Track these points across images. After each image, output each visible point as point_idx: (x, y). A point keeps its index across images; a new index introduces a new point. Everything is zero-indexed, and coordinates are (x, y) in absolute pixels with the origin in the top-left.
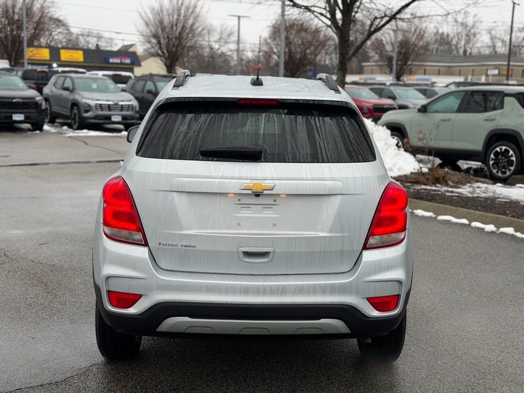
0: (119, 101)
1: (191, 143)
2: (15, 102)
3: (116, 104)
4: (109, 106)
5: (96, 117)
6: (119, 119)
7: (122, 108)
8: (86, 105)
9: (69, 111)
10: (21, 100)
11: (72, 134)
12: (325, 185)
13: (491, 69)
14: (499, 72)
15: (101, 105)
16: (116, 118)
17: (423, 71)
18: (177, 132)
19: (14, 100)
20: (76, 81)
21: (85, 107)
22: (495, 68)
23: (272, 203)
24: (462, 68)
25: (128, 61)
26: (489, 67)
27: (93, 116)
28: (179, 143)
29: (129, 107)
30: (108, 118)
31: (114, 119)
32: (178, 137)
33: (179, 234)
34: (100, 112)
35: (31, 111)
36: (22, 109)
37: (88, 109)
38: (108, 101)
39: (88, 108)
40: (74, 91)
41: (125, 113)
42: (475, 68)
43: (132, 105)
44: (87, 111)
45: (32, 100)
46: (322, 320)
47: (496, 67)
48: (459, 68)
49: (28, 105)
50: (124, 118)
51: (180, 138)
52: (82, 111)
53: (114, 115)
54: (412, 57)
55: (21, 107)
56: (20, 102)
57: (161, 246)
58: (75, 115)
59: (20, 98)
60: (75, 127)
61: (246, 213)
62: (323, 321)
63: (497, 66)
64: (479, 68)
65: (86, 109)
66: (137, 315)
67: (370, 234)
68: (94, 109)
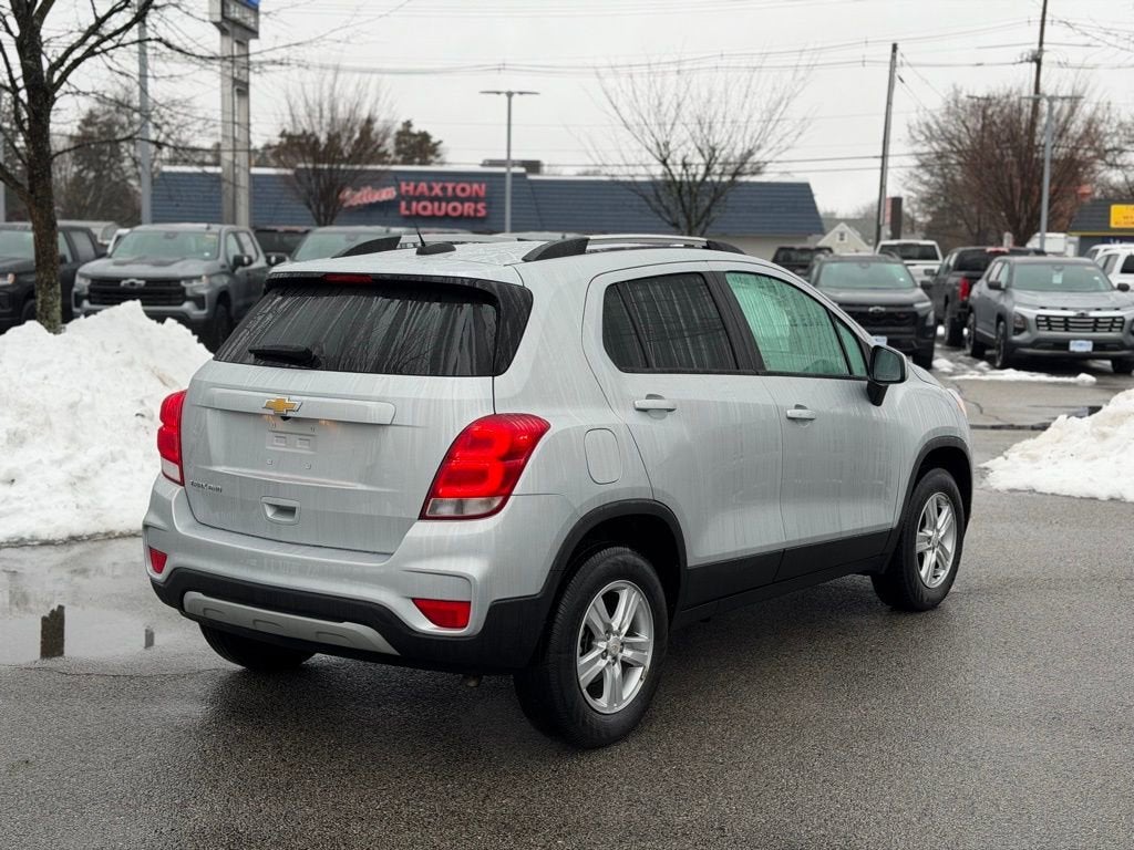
0: (1090, 309)
2: (873, 313)
3: (1083, 316)
4: (1066, 319)
5: (1037, 343)
6: (1086, 347)
7: (1096, 324)
8: (1019, 319)
9: (993, 330)
10: (883, 309)
12: (366, 408)
15: (1048, 317)
16: (1081, 345)
19: (871, 309)
21: (1015, 322)
23: (310, 432)
27: (1029, 341)
29: (1115, 323)
30: (1063, 345)
31: (1075, 347)
34: (1045, 333)
35: (902, 329)
36: (885, 325)
37: (1021, 326)
38: (1064, 309)
39: (1023, 325)
40: (1007, 289)
41: (1102, 335)
43: (1122, 317)
44: (1019, 331)
45: (906, 309)
46: (346, 623)
49: (898, 319)
50: (1099, 345)
52: (1011, 330)
53: (1076, 339)
55: (883, 322)
56: (882, 313)
59: (881, 305)
60: (998, 364)
62: (347, 625)
65: (1017, 326)
67: (433, 493)
68: (1034, 327)
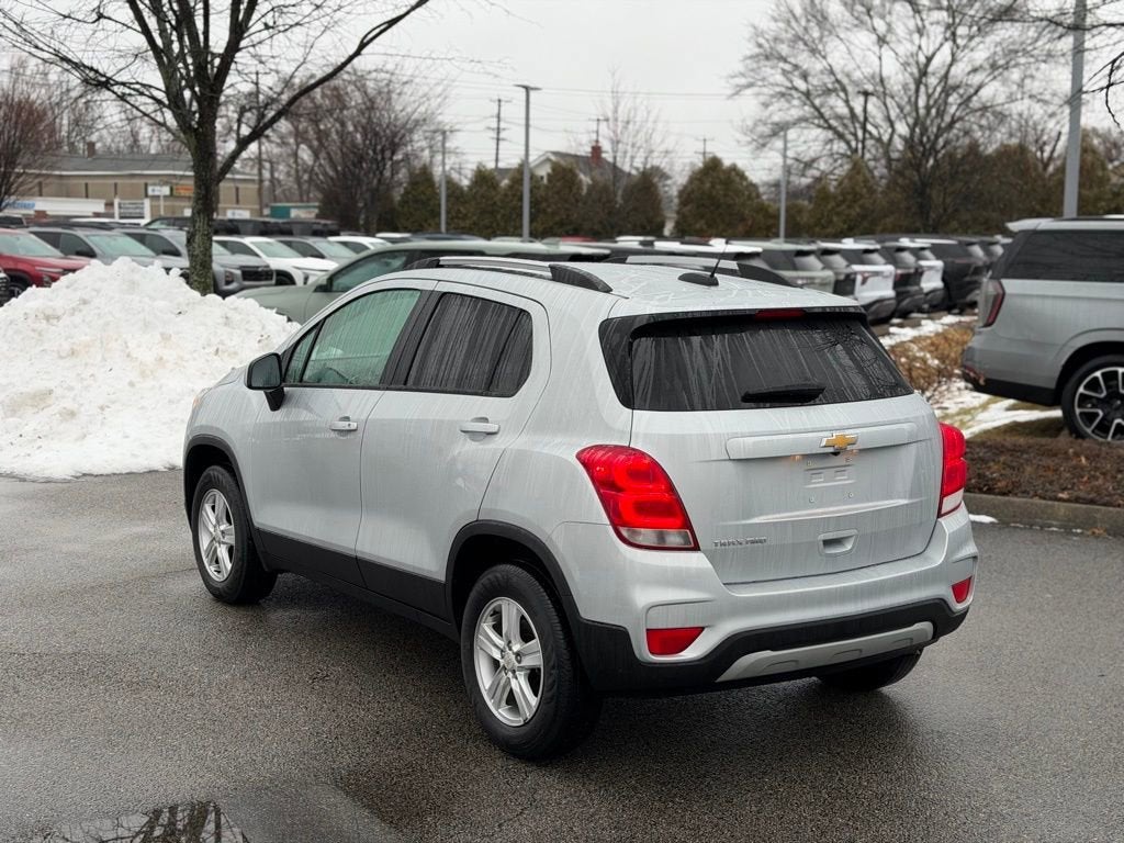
1: (723, 381)
12: (903, 430)
13: (155, 184)
14: (172, 190)
18: (693, 367)
22: (166, 183)
23: (844, 463)
24: (89, 181)
26: (149, 181)
28: (705, 384)
32: (699, 374)
33: (744, 525)
42: (119, 181)
48: (83, 182)
51: (704, 377)
57: (719, 547)
61: (819, 483)
63: (165, 179)
64: (128, 181)
66: (699, 660)
67: (943, 494)
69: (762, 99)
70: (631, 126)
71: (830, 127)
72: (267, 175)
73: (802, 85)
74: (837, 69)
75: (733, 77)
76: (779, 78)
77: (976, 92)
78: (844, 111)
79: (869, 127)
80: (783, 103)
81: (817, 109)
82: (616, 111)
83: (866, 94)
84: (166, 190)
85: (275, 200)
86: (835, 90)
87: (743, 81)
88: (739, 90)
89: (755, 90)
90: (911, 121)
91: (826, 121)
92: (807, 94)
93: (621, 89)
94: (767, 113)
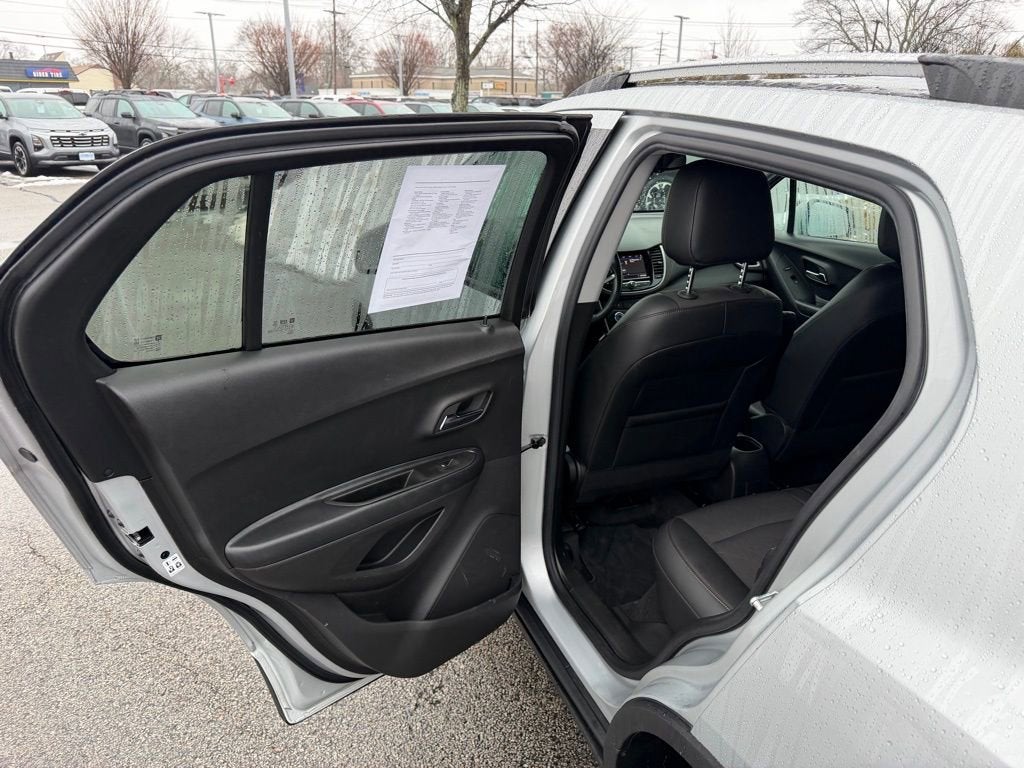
0: (86, 131)
3: (82, 136)
4: (72, 138)
5: (54, 156)
6: (91, 157)
7: (93, 141)
8: (35, 139)
9: (9, 150)
11: (22, 185)
13: (486, 83)
14: (494, 85)
15: (59, 138)
16: (87, 156)
17: (431, 85)
20: (9, 102)
21: (34, 142)
25: (59, 75)
27: (49, 155)
29: (104, 140)
30: (76, 157)
31: (83, 158)
34: (59, 149)
37: (39, 145)
38: (65, 131)
40: (10, 118)
41: (99, 148)
43: (106, 135)
44: (39, 148)
47: (491, 80)
50: (98, 156)
52: (31, 148)
53: (82, 152)
54: (417, 70)
58: (20, 154)
60: (23, 173)
65: (36, 145)
68: (50, 144)
69: (813, 26)
70: (737, 43)
71: (852, 43)
72: (541, 77)
73: (837, 17)
74: (861, 7)
75: (798, 14)
76: (825, 14)
77: (944, 21)
78: (862, 33)
79: (877, 43)
80: (824, 30)
81: (845, 33)
82: (729, 34)
83: (878, 22)
84: (491, 86)
85: (545, 90)
86: (858, 21)
87: (803, 16)
88: (800, 22)
89: (810, 21)
90: (901, 38)
91: (849, 39)
92: (841, 23)
93: (734, 21)
94: (815, 35)
